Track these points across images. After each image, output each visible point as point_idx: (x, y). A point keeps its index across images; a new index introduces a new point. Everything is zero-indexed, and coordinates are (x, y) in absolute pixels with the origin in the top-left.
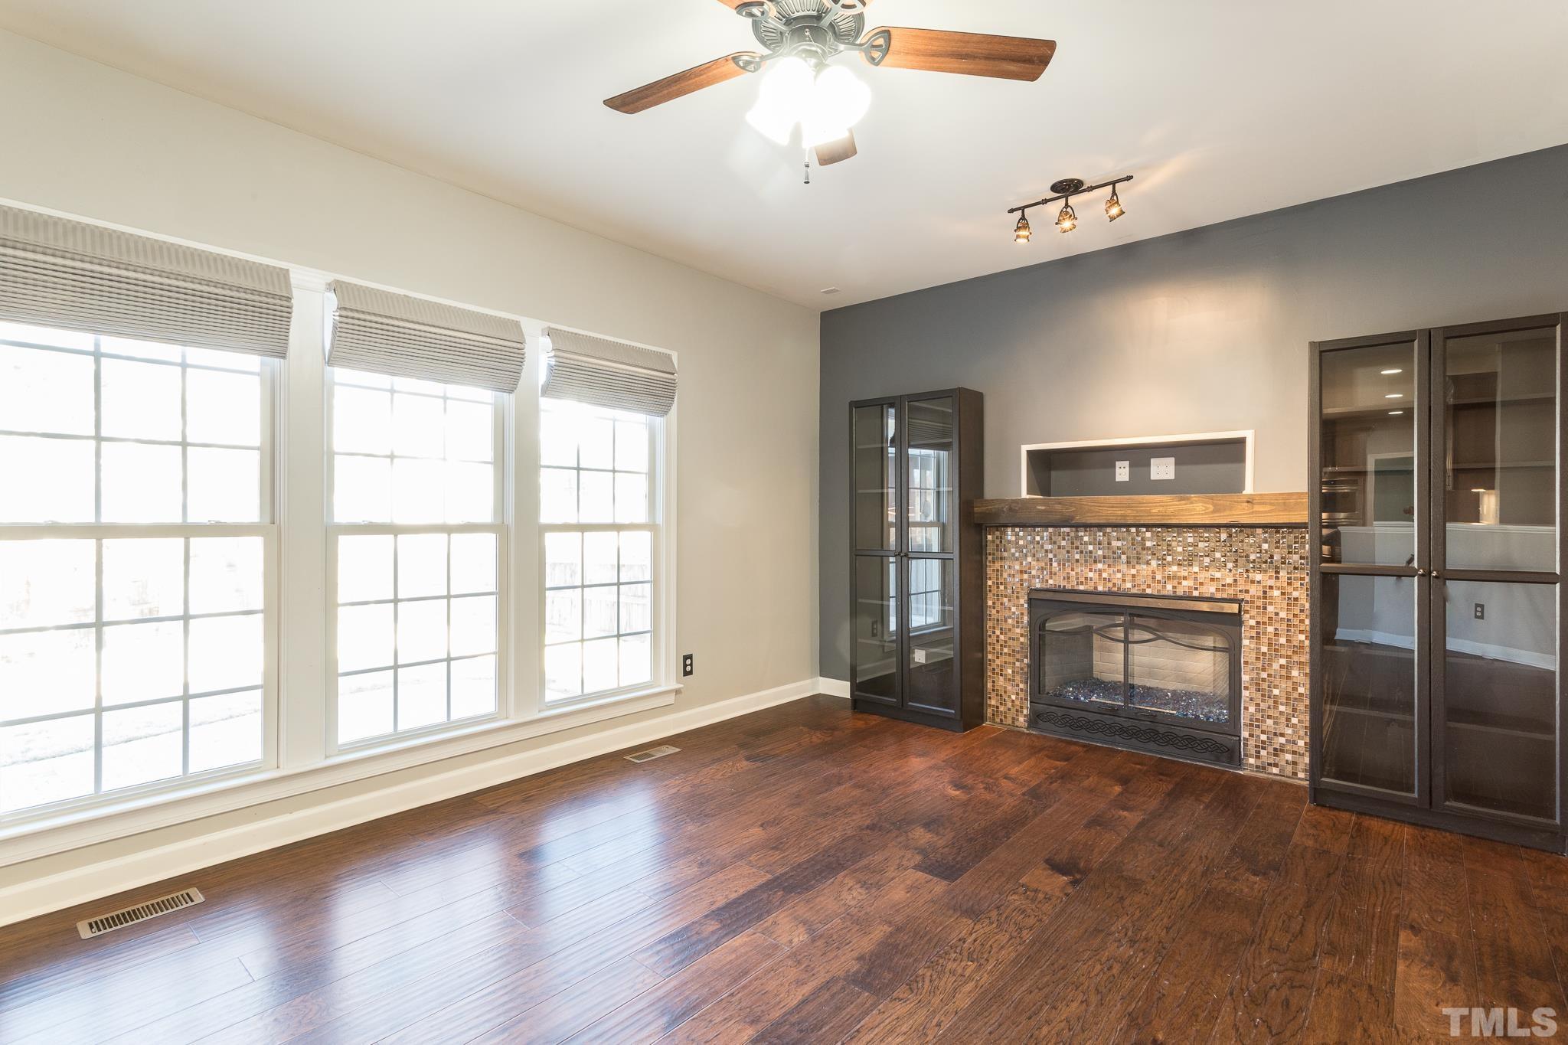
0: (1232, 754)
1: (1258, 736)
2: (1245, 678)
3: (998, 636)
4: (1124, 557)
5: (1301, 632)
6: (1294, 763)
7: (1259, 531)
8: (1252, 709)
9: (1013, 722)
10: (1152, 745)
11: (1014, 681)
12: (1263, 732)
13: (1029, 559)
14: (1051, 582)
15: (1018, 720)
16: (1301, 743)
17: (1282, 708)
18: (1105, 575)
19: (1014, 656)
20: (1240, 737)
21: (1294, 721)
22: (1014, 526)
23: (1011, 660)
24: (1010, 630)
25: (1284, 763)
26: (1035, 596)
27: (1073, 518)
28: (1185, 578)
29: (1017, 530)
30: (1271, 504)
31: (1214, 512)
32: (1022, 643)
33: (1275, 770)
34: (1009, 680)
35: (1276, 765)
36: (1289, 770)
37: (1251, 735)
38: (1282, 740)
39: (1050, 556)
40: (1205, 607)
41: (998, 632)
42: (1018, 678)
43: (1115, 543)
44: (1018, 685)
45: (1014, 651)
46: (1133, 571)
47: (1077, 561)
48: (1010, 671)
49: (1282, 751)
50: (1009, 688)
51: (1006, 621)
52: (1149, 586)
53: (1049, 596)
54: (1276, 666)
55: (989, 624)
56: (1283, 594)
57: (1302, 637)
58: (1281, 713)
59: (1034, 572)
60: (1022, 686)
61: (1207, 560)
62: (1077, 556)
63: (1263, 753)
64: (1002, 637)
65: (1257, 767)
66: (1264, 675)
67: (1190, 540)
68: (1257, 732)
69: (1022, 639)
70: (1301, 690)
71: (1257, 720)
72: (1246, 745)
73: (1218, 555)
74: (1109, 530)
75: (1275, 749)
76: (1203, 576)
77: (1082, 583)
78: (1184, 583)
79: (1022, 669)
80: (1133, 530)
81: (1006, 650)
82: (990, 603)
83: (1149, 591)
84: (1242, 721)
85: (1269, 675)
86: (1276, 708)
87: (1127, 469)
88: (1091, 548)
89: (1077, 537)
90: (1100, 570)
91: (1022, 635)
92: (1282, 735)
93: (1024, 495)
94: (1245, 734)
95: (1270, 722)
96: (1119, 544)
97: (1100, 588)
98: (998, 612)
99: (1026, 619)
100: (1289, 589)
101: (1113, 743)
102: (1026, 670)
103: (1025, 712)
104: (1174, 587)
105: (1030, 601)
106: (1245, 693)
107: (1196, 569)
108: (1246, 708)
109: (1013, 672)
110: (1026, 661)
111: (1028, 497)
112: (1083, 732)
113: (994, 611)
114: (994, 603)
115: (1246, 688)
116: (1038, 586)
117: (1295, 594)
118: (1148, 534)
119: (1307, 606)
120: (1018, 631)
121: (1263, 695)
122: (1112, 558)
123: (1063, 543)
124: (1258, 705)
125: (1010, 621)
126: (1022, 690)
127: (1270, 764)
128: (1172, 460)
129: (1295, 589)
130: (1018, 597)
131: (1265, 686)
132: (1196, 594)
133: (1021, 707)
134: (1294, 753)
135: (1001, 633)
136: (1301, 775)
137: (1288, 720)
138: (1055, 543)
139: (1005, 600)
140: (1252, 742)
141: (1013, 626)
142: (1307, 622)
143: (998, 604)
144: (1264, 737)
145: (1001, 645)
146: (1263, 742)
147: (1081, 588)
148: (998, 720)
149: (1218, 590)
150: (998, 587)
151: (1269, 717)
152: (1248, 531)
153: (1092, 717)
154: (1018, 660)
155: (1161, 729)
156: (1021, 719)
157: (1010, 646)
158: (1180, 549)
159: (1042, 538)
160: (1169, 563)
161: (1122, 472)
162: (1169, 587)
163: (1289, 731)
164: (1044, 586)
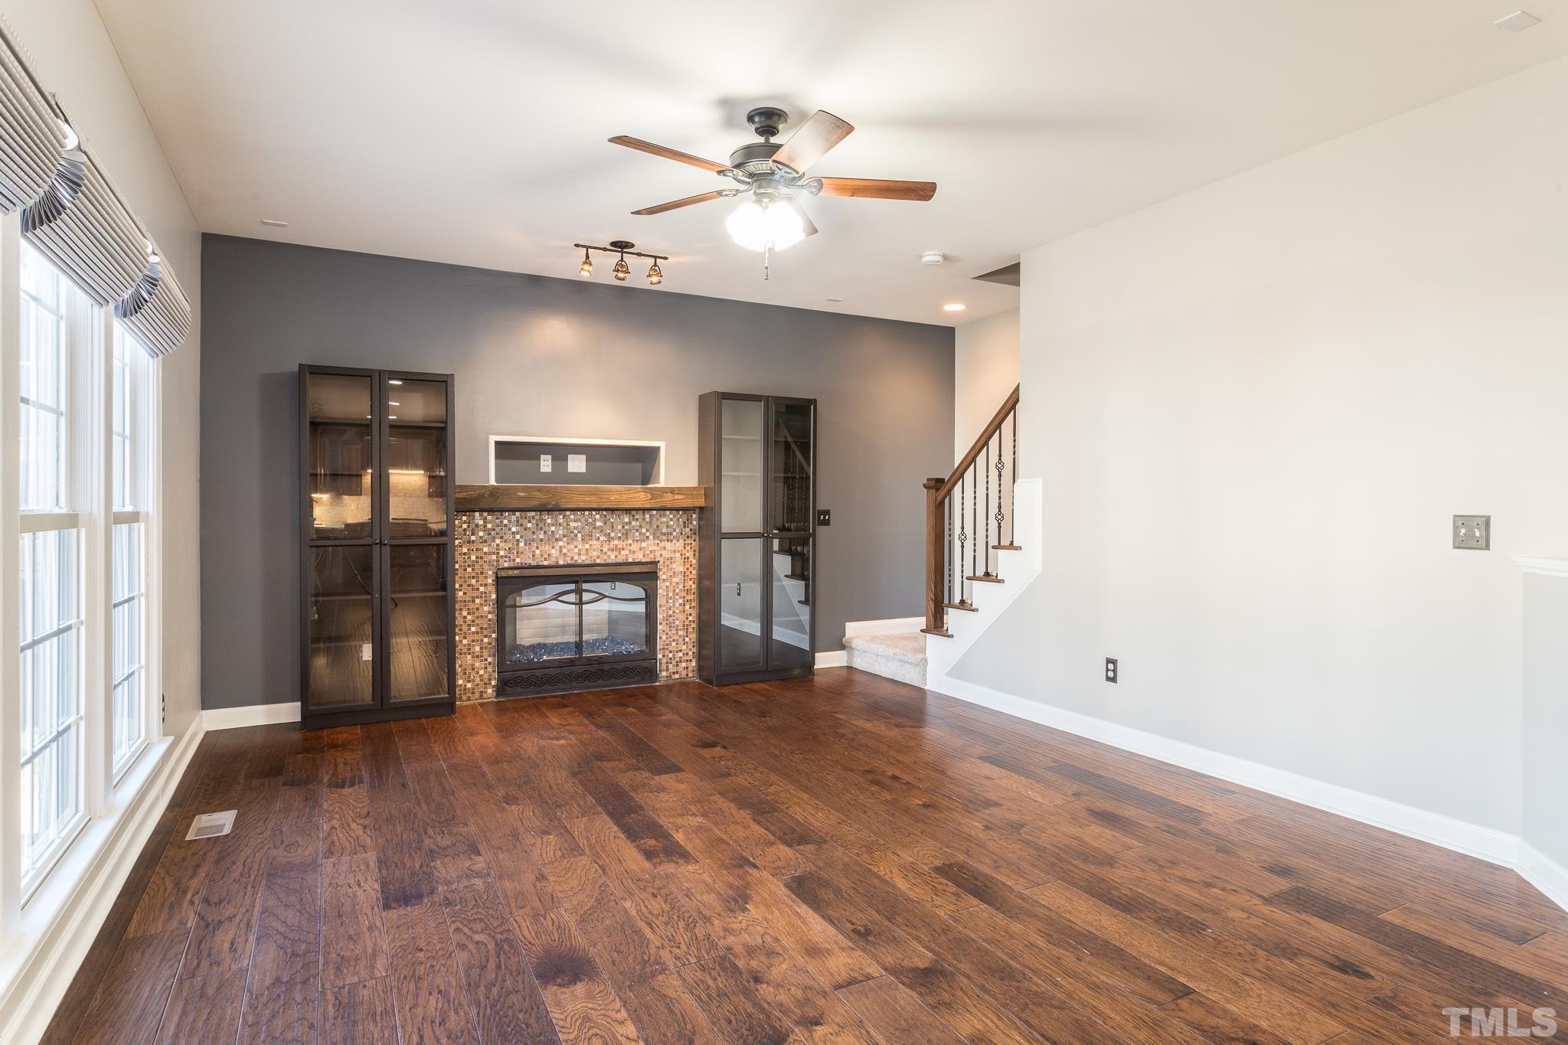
0: (651, 672)
1: (668, 656)
2: (660, 617)
3: (465, 617)
4: (579, 535)
5: (691, 579)
6: (687, 668)
7: (668, 512)
8: (664, 637)
9: (481, 696)
10: (600, 682)
11: (482, 656)
12: (670, 652)
13: (498, 541)
14: (518, 560)
15: (486, 692)
16: (690, 653)
17: (680, 633)
18: (564, 551)
19: (482, 633)
20: (656, 659)
21: (687, 639)
22: (482, 511)
23: (479, 637)
24: (478, 609)
25: (681, 670)
26: (503, 574)
27: (549, 503)
28: (623, 549)
29: (485, 514)
30: (684, 494)
31: (651, 499)
32: (490, 620)
33: (677, 676)
34: (478, 657)
35: (677, 672)
36: (684, 673)
37: (664, 656)
38: (680, 654)
39: (518, 537)
40: (636, 569)
41: (465, 613)
42: (485, 654)
43: (573, 524)
44: (486, 660)
45: (482, 628)
46: (587, 546)
47: (541, 540)
48: (477, 649)
49: (681, 662)
50: (477, 664)
51: (474, 601)
52: (598, 557)
53: (516, 572)
54: (677, 604)
55: (457, 606)
56: (682, 555)
57: (691, 583)
58: (680, 636)
59: (502, 553)
60: (490, 659)
61: (637, 534)
62: (541, 536)
63: (670, 666)
64: (469, 617)
65: (667, 677)
66: (671, 612)
67: (626, 520)
68: (667, 653)
69: (490, 616)
70: (690, 618)
71: (667, 645)
72: (660, 664)
73: (644, 530)
74: (568, 513)
75: (677, 662)
76: (635, 547)
77: (545, 559)
78: (623, 552)
79: (490, 644)
80: (587, 513)
81: (473, 629)
82: (457, 586)
83: (598, 561)
84: (658, 647)
85: (674, 612)
86: (677, 633)
87: (550, 461)
88: (553, 528)
89: (541, 520)
90: (561, 547)
91: (489, 613)
92: (681, 651)
93: (492, 482)
94: (660, 656)
95: (674, 644)
96: (575, 524)
97: (561, 562)
98: (465, 594)
99: (494, 596)
100: (684, 552)
101: (570, 689)
102: (493, 644)
103: (493, 683)
104: (616, 556)
105: (498, 580)
106: (660, 627)
107: (630, 541)
108: (661, 638)
109: (481, 648)
110: (494, 636)
111: (495, 484)
112: (547, 687)
113: (461, 594)
114: (461, 586)
115: (661, 624)
116: (506, 565)
117: (687, 555)
118: (598, 517)
119: (694, 561)
120: (486, 609)
121: (670, 627)
122: (570, 536)
123: (529, 525)
124: (667, 634)
125: (478, 601)
126: (490, 663)
127: (674, 673)
128: (584, 457)
129: (688, 551)
130: (486, 577)
131: (671, 619)
132: (630, 560)
133: (490, 679)
134: (687, 661)
135: (469, 614)
136: (690, 675)
137: (684, 640)
138: (522, 525)
139: (473, 582)
140: (664, 661)
141: (481, 605)
142: (694, 572)
143: (465, 586)
144: (671, 655)
145: (469, 625)
146: (671, 659)
147: (546, 563)
148: (464, 698)
149: (644, 556)
150: (465, 570)
151: (674, 641)
152: (661, 512)
153: (552, 672)
154: (486, 636)
155: (606, 667)
156: (490, 691)
157: (478, 625)
158: (620, 527)
159: (510, 521)
160: (612, 538)
161: (546, 464)
162: (613, 557)
163: (684, 647)
164: (512, 564)
